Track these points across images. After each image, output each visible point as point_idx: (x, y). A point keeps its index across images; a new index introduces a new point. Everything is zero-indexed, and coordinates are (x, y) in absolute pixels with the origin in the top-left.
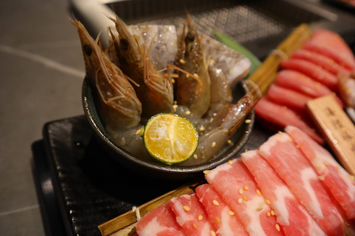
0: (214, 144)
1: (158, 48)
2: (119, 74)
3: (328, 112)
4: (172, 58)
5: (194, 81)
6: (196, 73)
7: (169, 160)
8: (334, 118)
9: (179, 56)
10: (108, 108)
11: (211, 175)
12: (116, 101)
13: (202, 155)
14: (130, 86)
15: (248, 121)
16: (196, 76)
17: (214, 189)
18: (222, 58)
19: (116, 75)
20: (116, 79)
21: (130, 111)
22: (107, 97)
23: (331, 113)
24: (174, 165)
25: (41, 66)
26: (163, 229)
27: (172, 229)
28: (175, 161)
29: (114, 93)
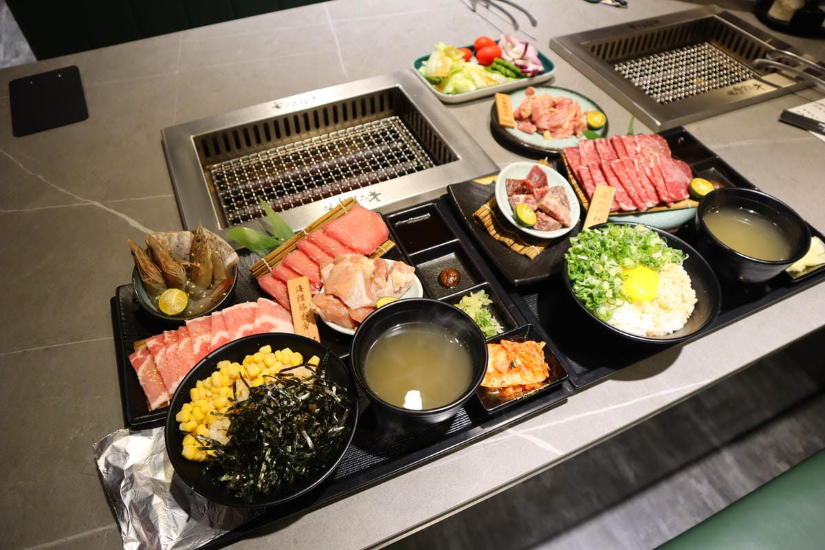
0: (202, 306)
1: (178, 246)
2: (151, 266)
3: (298, 288)
4: (188, 252)
5: (198, 268)
6: (199, 263)
7: (170, 313)
8: (300, 293)
9: (191, 252)
10: (146, 283)
11: (188, 322)
12: (149, 280)
13: (194, 312)
14: (157, 271)
15: (225, 294)
16: (199, 264)
17: (188, 330)
18: (223, 250)
19: (149, 267)
20: (148, 269)
21: (157, 285)
22: (144, 278)
23: (301, 289)
24: (172, 316)
25: (127, 223)
26: (157, 343)
27: (161, 344)
28: (172, 314)
29: (148, 277)
